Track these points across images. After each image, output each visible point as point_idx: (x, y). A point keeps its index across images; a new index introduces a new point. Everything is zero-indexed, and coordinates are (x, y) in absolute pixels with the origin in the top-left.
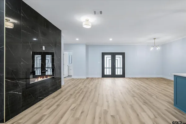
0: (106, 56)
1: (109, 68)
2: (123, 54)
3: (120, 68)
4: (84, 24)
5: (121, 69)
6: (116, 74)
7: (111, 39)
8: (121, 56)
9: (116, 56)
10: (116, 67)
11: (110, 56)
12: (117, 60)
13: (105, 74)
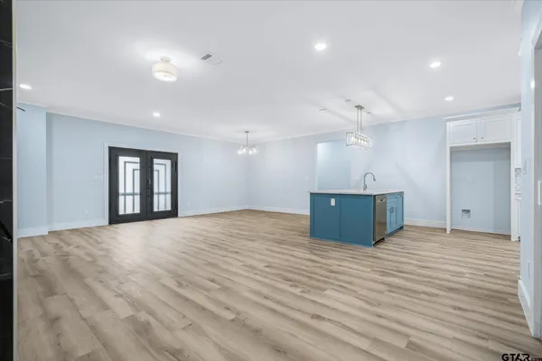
0: (122, 159)
1: (133, 194)
2: (173, 157)
3: (165, 193)
4: (157, 67)
5: (169, 197)
6: (155, 210)
7: (157, 115)
8: (168, 162)
9: (155, 161)
10: (155, 190)
11: (137, 160)
12: (158, 171)
13: (121, 212)
